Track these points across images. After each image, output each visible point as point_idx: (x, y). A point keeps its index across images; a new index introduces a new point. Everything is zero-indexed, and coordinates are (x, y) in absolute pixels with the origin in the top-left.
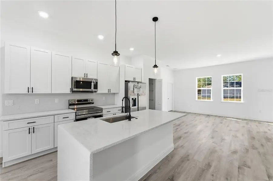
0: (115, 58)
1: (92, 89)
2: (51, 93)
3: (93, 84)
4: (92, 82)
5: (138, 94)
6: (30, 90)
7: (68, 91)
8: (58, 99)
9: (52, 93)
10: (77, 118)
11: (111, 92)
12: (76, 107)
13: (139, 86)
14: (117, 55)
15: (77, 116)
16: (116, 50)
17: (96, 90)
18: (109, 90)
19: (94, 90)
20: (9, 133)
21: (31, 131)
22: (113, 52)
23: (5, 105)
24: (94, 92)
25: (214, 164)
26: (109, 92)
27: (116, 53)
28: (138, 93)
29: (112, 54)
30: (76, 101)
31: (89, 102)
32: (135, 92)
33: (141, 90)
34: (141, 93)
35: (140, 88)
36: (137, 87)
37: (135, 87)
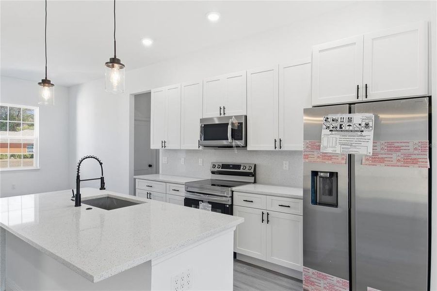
1: (229, 140)
5: (349, 156)
7: (195, 146)
11: (282, 149)
18: (278, 143)
19: (234, 143)
26: (278, 149)
30: (221, 167)
31: (241, 170)
32: (326, 147)
33: (366, 137)
34: (370, 150)
35: (362, 131)
36: (341, 128)
37: (331, 129)
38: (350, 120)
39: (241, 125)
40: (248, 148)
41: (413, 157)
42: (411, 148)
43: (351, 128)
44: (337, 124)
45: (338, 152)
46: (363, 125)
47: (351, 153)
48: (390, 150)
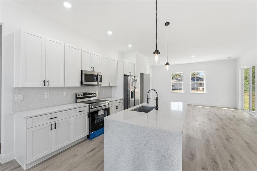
0: (156, 56)
1: (98, 82)
3: (99, 77)
4: (98, 75)
6: (46, 83)
7: (78, 84)
8: (66, 93)
9: (65, 86)
10: (90, 112)
13: (135, 80)
14: (157, 53)
15: (90, 110)
16: (157, 50)
20: (32, 131)
21: (53, 127)
22: (154, 52)
23: (15, 100)
24: (99, 86)
25: (211, 139)
27: (157, 52)
28: (135, 86)
29: (154, 53)
30: (83, 95)
31: (92, 95)
35: (136, 82)
37: (133, 81)
39: (101, 76)
40: (102, 86)
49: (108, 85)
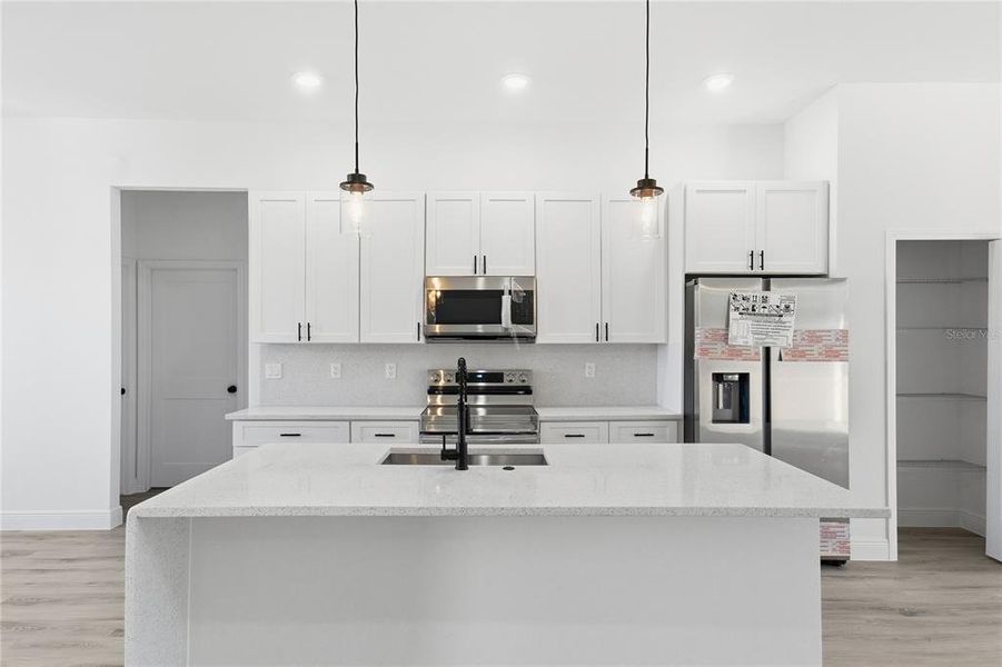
1: (504, 325)
2: (356, 341)
3: (506, 301)
4: (502, 292)
5: (767, 350)
6: (304, 333)
7: (409, 335)
8: (395, 366)
9: (362, 341)
12: (442, 400)
13: (774, 302)
17: (524, 329)
19: (516, 329)
23: (265, 376)
24: (516, 340)
28: (768, 342)
32: (736, 338)
33: (787, 324)
34: (790, 341)
35: (781, 316)
36: (754, 310)
37: (741, 311)
38: (765, 299)
39: (529, 295)
40: (539, 340)
41: (835, 349)
42: (833, 338)
43: (766, 311)
44: (749, 305)
45: (751, 343)
46: (783, 307)
47: (767, 345)
48: (812, 341)
49: (589, 338)
